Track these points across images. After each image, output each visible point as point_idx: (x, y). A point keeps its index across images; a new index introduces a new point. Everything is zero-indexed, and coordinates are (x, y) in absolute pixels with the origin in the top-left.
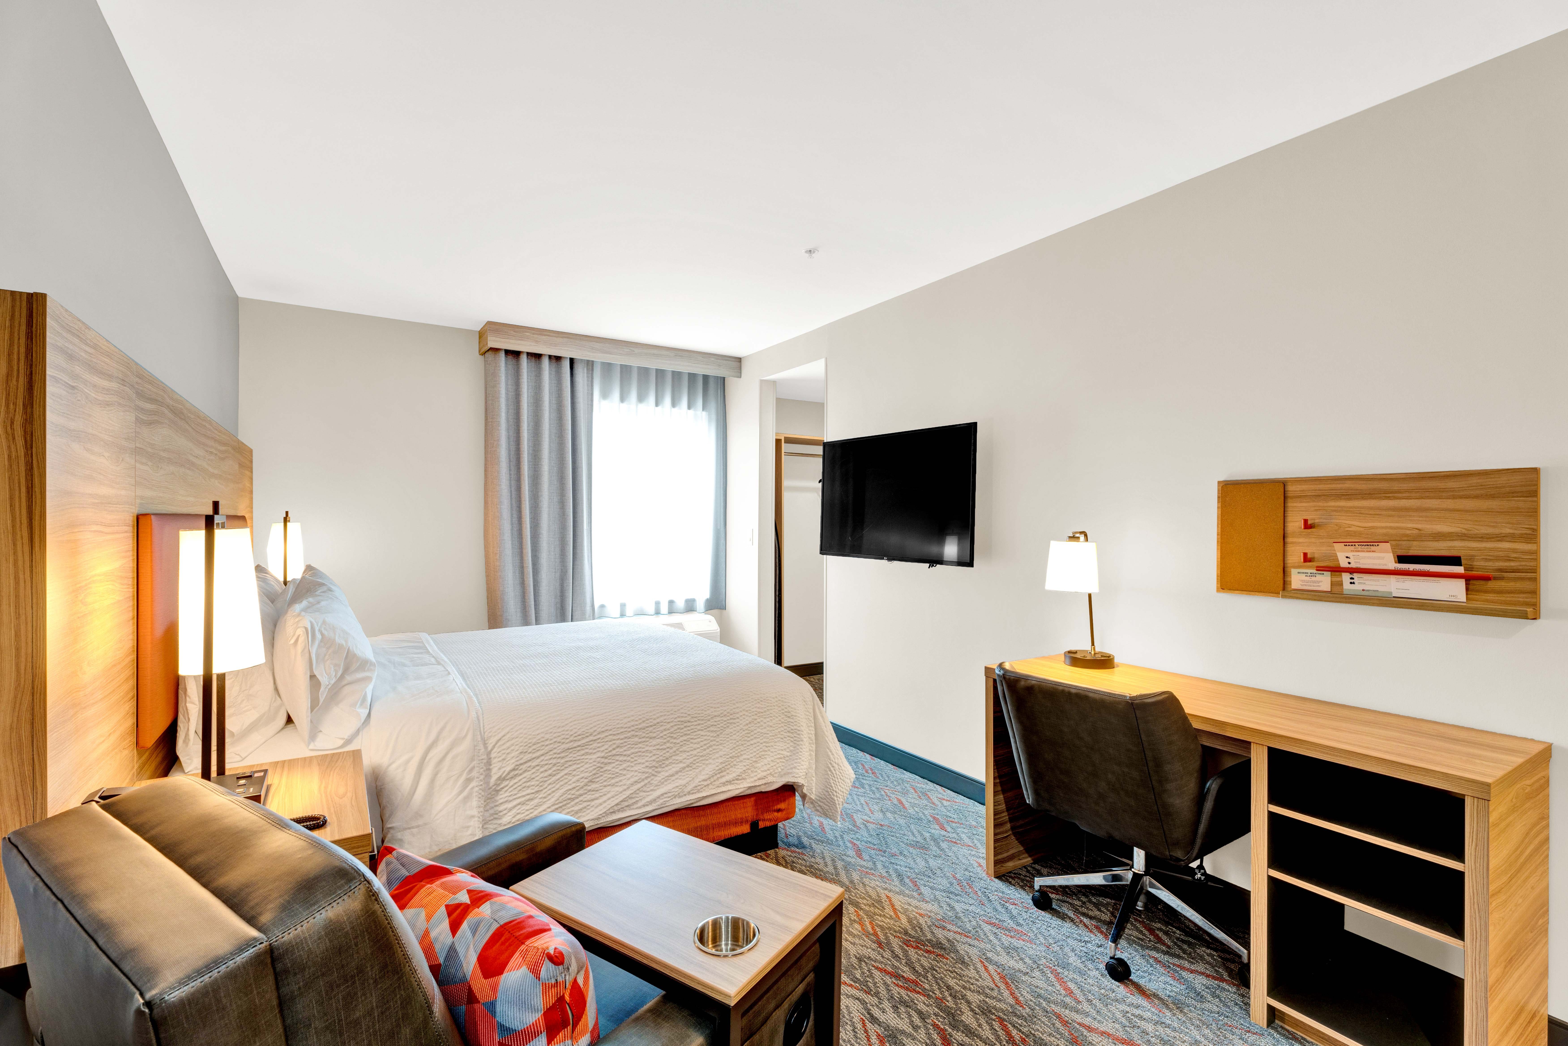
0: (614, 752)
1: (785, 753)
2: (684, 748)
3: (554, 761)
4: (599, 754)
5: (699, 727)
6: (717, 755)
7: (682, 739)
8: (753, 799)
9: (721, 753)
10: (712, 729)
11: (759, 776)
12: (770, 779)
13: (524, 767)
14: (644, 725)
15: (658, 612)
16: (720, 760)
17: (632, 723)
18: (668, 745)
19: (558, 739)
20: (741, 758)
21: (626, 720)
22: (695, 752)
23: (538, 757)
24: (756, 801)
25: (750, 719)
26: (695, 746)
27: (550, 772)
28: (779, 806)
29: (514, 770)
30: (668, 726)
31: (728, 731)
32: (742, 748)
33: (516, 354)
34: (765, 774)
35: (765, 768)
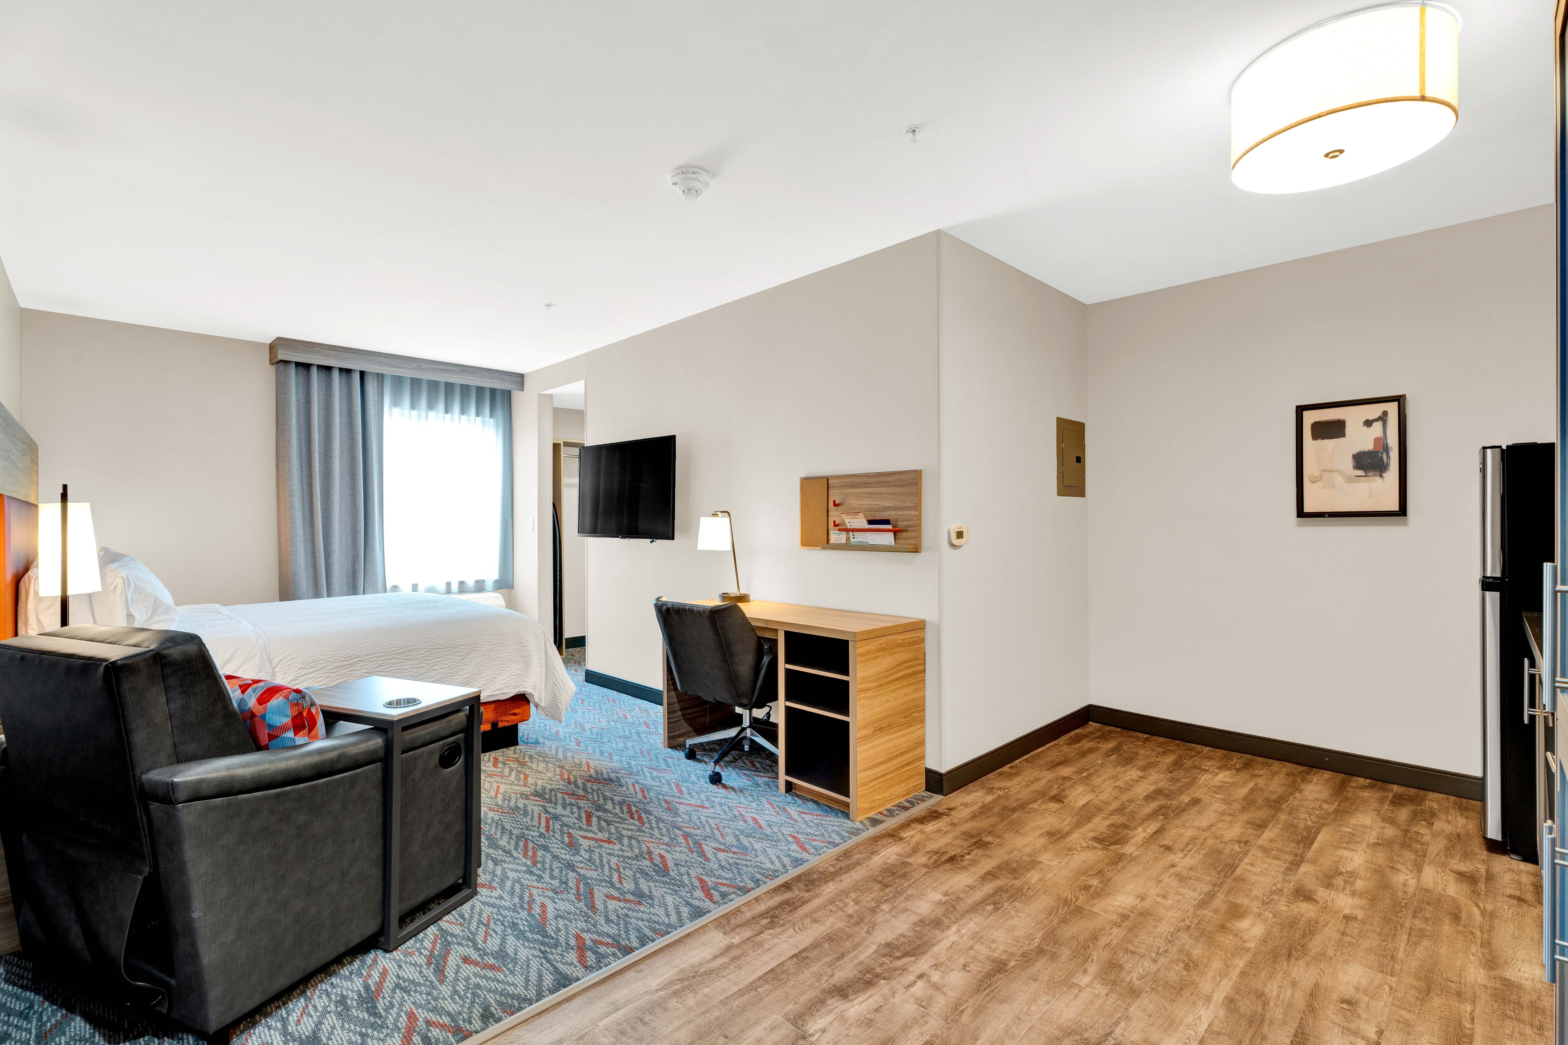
0: (377, 669)
1: (517, 671)
2: (435, 667)
3: (328, 675)
4: (364, 671)
5: (447, 653)
6: (462, 673)
7: (433, 661)
8: (493, 706)
9: (466, 671)
10: (458, 654)
11: (496, 688)
12: (506, 690)
13: (302, 678)
14: (402, 650)
15: (448, 591)
16: (465, 676)
17: (393, 649)
18: (422, 665)
19: (331, 660)
20: (482, 675)
21: (387, 647)
22: (444, 670)
23: (314, 672)
24: (496, 707)
25: (490, 648)
26: (444, 666)
27: (324, 682)
28: (514, 711)
29: (294, 680)
30: (423, 651)
31: (471, 656)
32: (483, 668)
33: (307, 367)
34: (501, 686)
35: (502, 682)
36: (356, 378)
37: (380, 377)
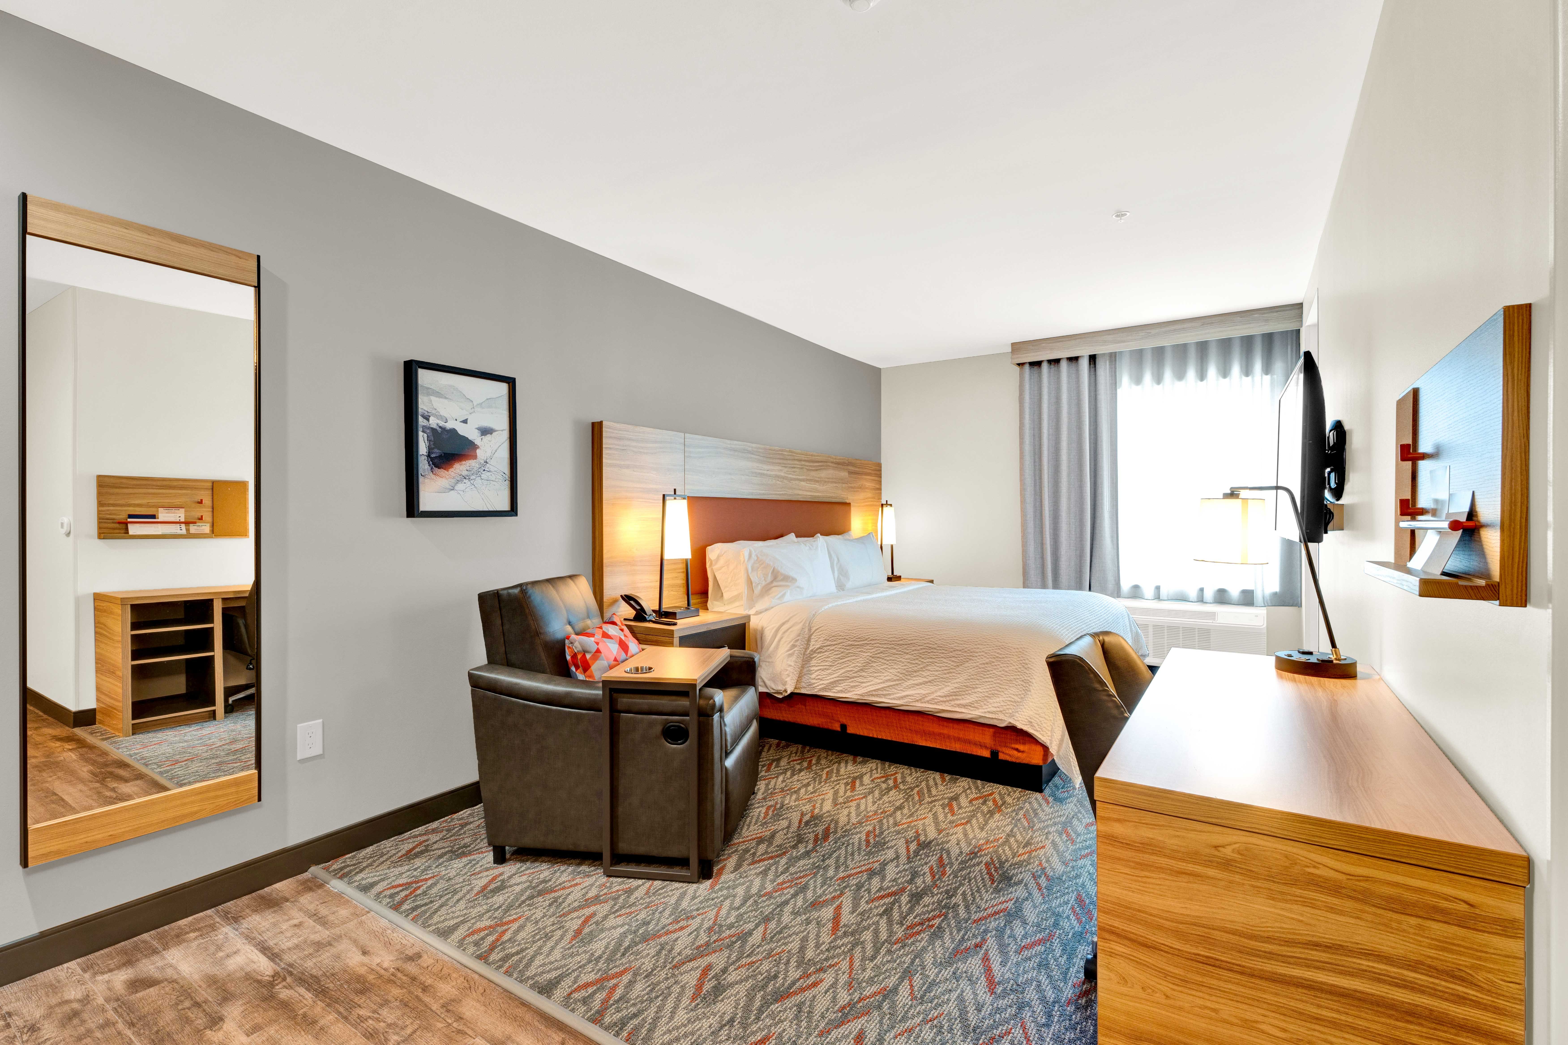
0: (878, 655)
1: (1016, 698)
2: (929, 668)
3: (842, 650)
4: (868, 654)
5: (942, 655)
6: (955, 681)
7: (928, 660)
8: (992, 730)
9: (958, 680)
10: (953, 659)
11: (989, 710)
12: (1001, 716)
13: (826, 648)
14: (901, 642)
15: (1201, 600)
16: (956, 685)
17: (894, 639)
18: (917, 661)
19: (847, 637)
20: (976, 690)
21: (890, 636)
22: (936, 673)
23: (834, 645)
24: (994, 733)
25: (987, 661)
26: (938, 668)
27: (839, 656)
28: (1017, 746)
29: (819, 648)
30: (919, 648)
31: (967, 665)
32: (977, 682)
33: (1038, 364)
34: (995, 709)
35: (996, 705)
36: (1084, 363)
37: (1113, 357)
